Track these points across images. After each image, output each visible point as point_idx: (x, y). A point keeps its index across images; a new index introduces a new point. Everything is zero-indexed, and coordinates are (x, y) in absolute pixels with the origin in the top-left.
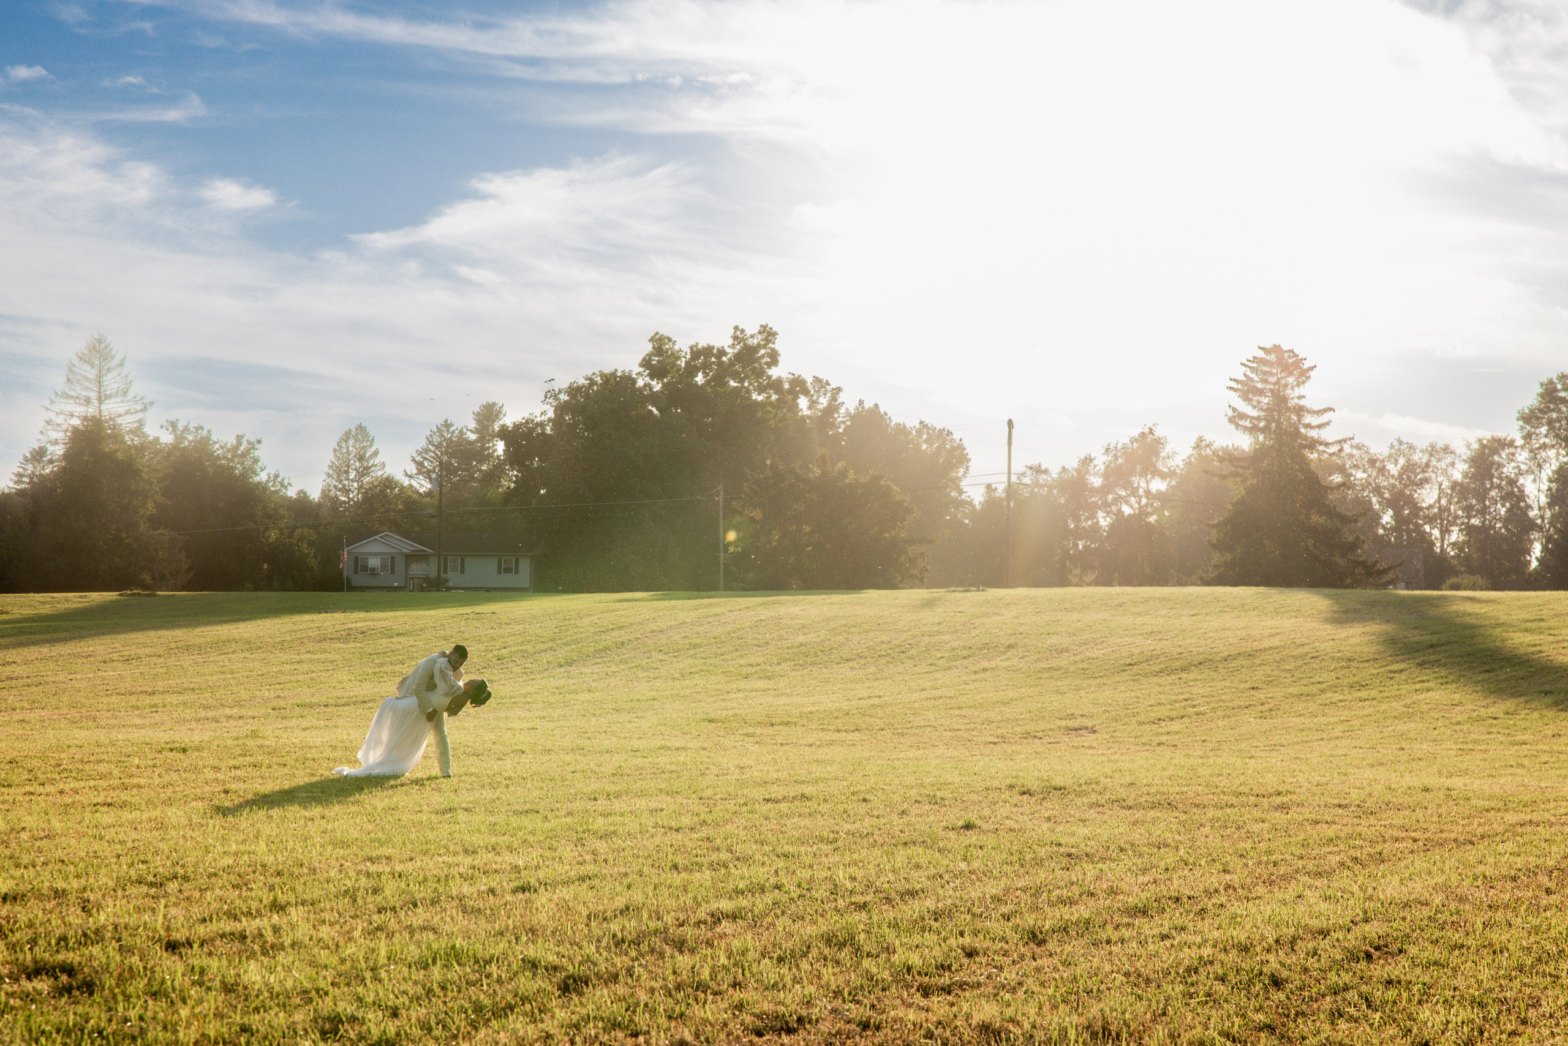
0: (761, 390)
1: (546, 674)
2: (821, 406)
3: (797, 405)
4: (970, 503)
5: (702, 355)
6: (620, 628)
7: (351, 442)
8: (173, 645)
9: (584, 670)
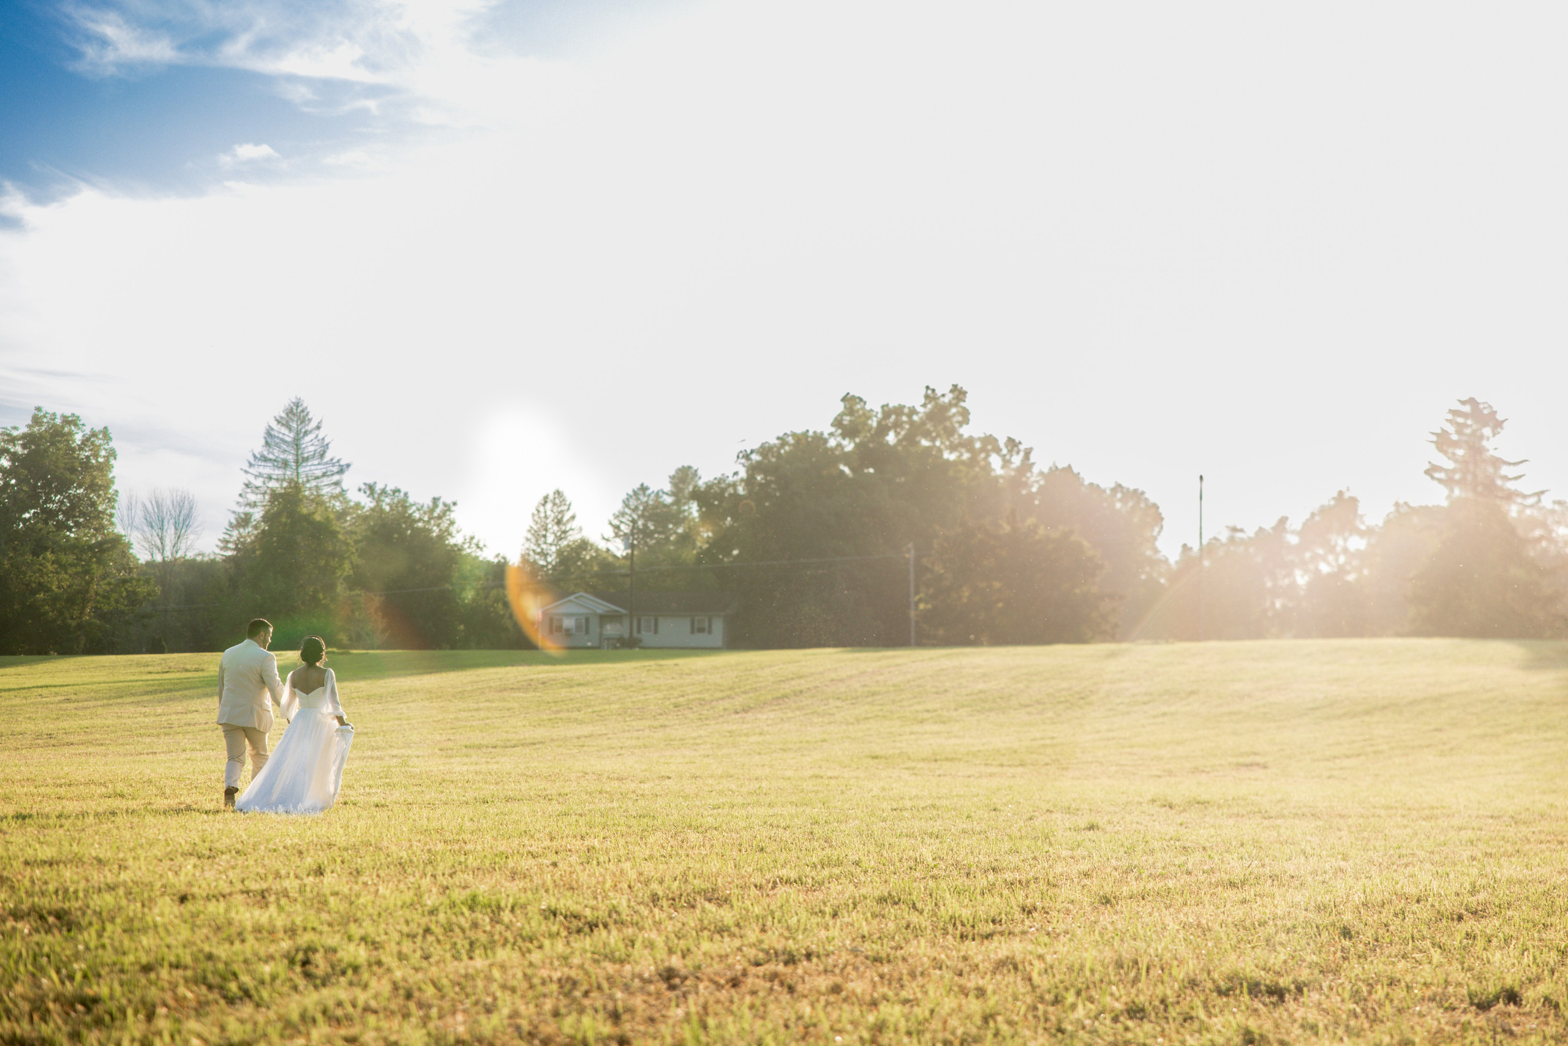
0: (953, 448)
1: (721, 720)
2: (1014, 466)
3: (989, 464)
4: (1166, 561)
5: (893, 414)
6: (800, 677)
7: (549, 506)
8: (354, 695)
9: (759, 716)
